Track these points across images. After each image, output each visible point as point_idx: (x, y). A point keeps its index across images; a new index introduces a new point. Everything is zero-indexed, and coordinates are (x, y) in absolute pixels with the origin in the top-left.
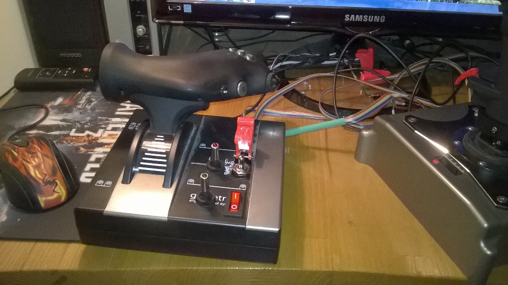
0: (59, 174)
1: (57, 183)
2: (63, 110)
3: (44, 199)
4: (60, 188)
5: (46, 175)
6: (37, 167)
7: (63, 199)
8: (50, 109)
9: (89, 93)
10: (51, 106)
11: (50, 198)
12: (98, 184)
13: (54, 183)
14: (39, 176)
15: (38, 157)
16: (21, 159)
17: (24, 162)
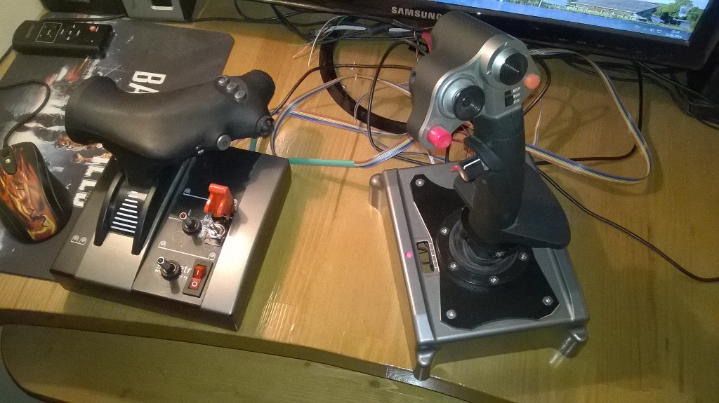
0: (47, 208)
1: (44, 217)
2: (66, 89)
3: (33, 233)
4: (48, 222)
5: (33, 210)
6: (24, 202)
7: (53, 231)
8: (51, 88)
9: (97, 61)
10: (54, 83)
11: (39, 232)
12: (73, 240)
13: (42, 218)
14: (26, 211)
15: (24, 190)
16: (8, 192)
17: (12, 196)
